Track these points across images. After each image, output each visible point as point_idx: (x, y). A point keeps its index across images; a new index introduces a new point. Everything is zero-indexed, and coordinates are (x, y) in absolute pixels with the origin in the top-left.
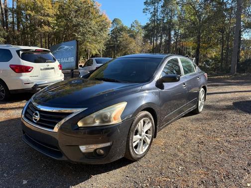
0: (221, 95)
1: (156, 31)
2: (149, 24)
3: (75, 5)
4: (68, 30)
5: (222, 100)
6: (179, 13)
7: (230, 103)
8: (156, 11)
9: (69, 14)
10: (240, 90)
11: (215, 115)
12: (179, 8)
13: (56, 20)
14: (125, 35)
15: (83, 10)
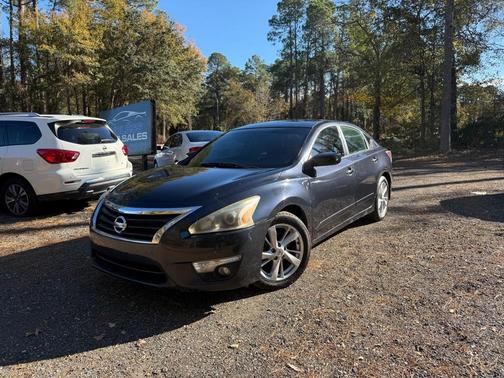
0: (421, 190)
1: (294, 75)
2: (281, 62)
3: (136, 31)
4: (122, 80)
5: (421, 199)
6: (338, 39)
7: (436, 202)
8: (292, 35)
9: (125, 49)
10: (455, 180)
11: (408, 221)
12: (337, 29)
13: (99, 61)
14: (235, 85)
15: (152, 39)
